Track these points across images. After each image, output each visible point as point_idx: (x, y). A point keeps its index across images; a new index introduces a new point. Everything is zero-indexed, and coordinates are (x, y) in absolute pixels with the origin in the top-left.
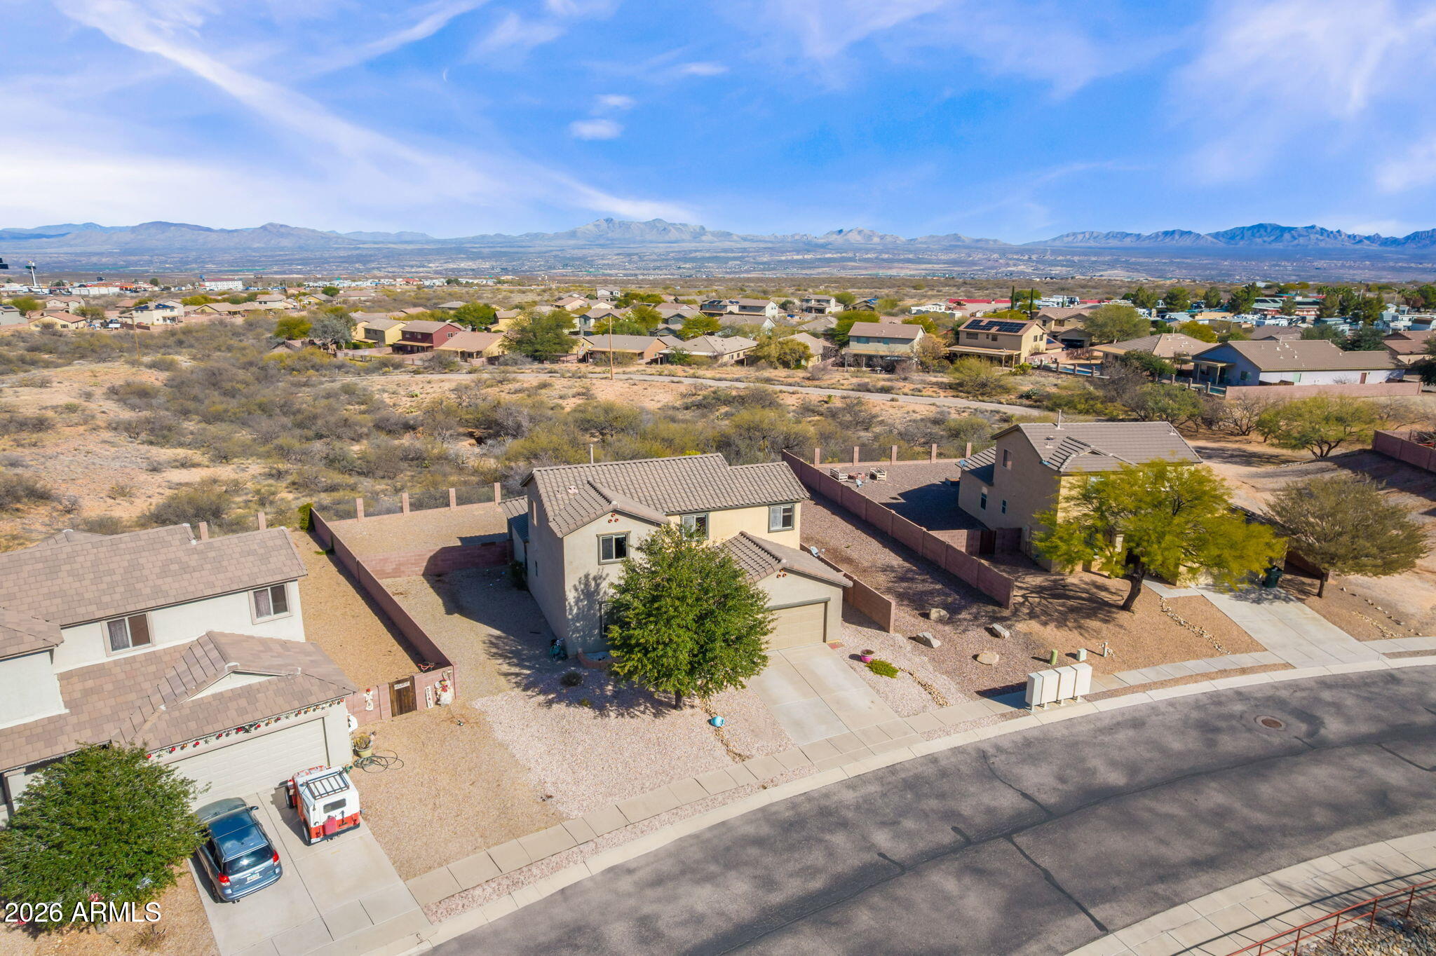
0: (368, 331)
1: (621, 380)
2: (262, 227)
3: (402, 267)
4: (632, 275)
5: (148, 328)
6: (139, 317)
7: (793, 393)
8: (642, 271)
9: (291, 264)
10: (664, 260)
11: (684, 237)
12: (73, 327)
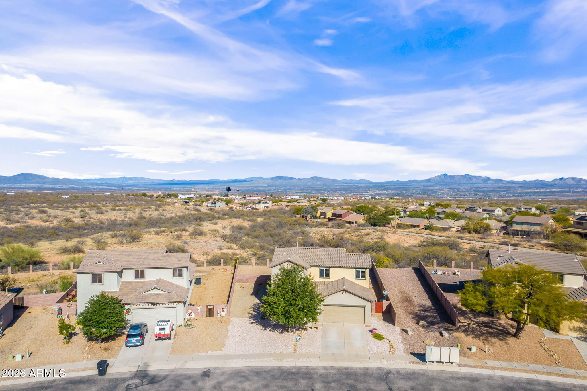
0: (321, 213)
1: (399, 234)
2: (311, 178)
3: (359, 193)
4: (453, 197)
5: (258, 210)
6: (257, 206)
7: (469, 243)
8: (458, 196)
9: (320, 191)
10: (469, 191)
11: (479, 182)
12: (238, 208)
